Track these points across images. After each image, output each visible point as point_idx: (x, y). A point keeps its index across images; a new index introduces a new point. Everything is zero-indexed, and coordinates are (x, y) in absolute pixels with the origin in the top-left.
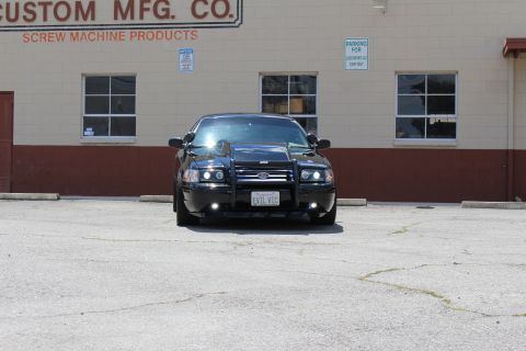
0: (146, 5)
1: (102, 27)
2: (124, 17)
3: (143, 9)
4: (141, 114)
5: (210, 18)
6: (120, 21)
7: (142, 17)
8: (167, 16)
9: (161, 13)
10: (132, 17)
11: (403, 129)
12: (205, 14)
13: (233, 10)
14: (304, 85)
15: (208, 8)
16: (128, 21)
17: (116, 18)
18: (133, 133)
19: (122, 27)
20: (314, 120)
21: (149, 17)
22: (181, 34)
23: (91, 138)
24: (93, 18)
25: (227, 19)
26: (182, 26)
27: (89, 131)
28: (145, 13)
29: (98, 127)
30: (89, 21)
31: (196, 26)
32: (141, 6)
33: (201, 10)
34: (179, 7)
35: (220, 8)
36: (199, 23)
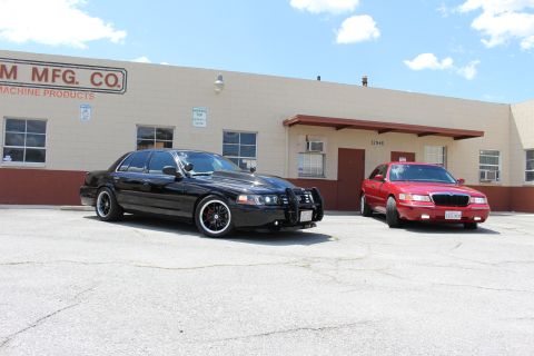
0: (57, 73)
1: (22, 85)
2: (40, 79)
3: (54, 76)
4: (50, 148)
5: (104, 86)
6: (36, 82)
7: (53, 81)
8: (73, 82)
9: (69, 80)
10: (46, 80)
12: (101, 83)
13: (120, 83)
15: (103, 80)
16: (43, 82)
17: (33, 79)
18: (43, 161)
19: (38, 86)
21: (59, 81)
22: (83, 95)
23: (9, 163)
24: (15, 78)
25: (116, 88)
26: (84, 90)
27: (8, 158)
28: (57, 79)
29: (16, 155)
30: (12, 80)
31: (94, 91)
32: (53, 73)
33: (97, 79)
34: (83, 77)
35: (111, 80)
36: (96, 89)
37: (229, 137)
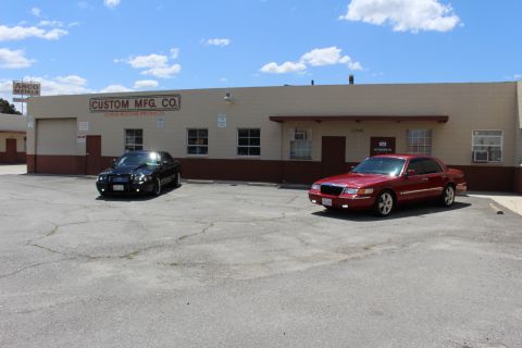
0: (146, 102)
1: (132, 110)
2: (139, 106)
4: (145, 145)
5: (169, 107)
6: (137, 108)
7: (145, 106)
8: (154, 106)
9: (152, 105)
10: (142, 106)
11: (241, 151)
12: (167, 105)
13: (177, 103)
14: (205, 132)
15: (168, 103)
16: (140, 108)
19: (138, 110)
20: (207, 148)
21: (147, 107)
22: (159, 113)
24: (128, 107)
25: (175, 107)
26: (159, 110)
27: (127, 150)
30: (126, 108)
31: (164, 110)
32: (144, 101)
33: (166, 103)
34: (158, 102)
35: (173, 103)
36: (165, 108)
37: (243, 133)
